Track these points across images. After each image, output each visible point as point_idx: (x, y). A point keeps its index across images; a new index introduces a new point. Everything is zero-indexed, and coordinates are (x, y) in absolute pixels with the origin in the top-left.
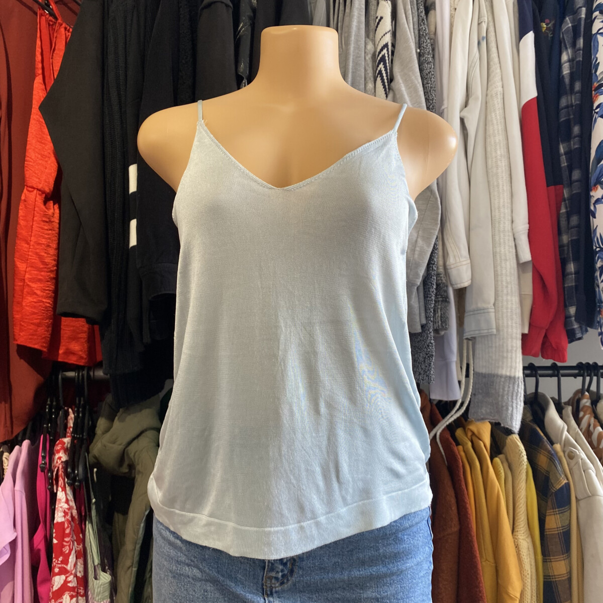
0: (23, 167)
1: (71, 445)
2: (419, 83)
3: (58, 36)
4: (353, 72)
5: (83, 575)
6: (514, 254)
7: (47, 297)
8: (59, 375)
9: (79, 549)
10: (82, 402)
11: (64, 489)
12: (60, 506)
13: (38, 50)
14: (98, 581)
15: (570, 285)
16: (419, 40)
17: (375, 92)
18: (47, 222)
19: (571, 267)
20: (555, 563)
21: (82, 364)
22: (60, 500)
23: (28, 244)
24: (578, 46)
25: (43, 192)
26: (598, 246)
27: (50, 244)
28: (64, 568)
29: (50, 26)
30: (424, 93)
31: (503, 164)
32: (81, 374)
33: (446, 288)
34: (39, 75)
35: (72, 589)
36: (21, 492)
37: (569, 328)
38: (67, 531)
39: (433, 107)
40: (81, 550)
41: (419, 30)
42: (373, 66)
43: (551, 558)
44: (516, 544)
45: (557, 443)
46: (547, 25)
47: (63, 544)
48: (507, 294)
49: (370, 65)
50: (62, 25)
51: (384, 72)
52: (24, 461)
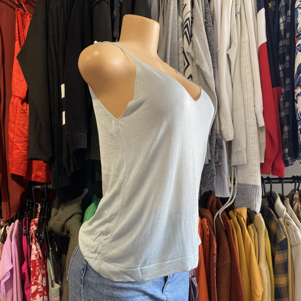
0: (11, 86)
1: (38, 222)
2: (205, 37)
3: (26, 20)
4: (172, 33)
5: (46, 285)
6: (256, 123)
7: (24, 150)
8: (32, 188)
9: (43, 272)
10: (44, 200)
11: (35, 244)
12: (33, 252)
13: (17, 28)
14: (53, 288)
15: (285, 138)
16: (205, 15)
17: (183, 42)
18: (23, 113)
19: (286, 129)
20: (280, 278)
21: (43, 182)
22: (33, 249)
23: (14, 124)
24: (288, 15)
25: (21, 98)
26: (299, 118)
27: (25, 124)
28: (37, 282)
29: (22, 15)
30: (208, 42)
31: (250, 77)
32: (43, 187)
33: (221, 141)
34: (17, 40)
35: (41, 292)
36: (15, 246)
37: (285, 160)
38: (37, 264)
39: (213, 49)
40: (44, 273)
41: (205, 10)
42: (182, 29)
43: (278, 276)
44: (260, 269)
45: (281, 218)
46: (272, 4)
47: (35, 271)
48: (253, 143)
49: (181, 29)
50: (28, 14)
51: (187, 32)
52: (16, 230)
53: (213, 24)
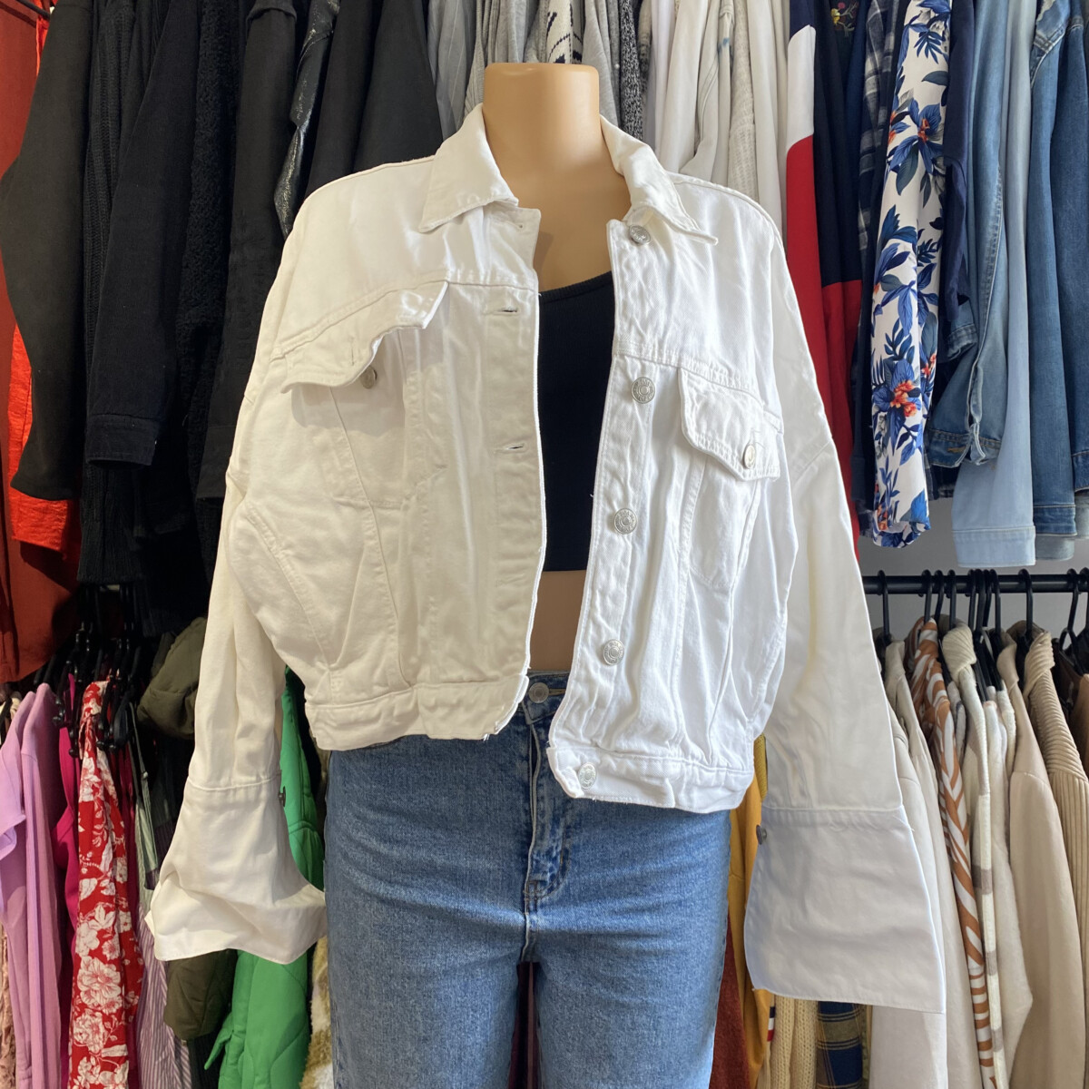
1: (107, 691)
5: (126, 879)
9: (119, 843)
11: (94, 755)
12: (86, 778)
16: (619, 49)
22: (86, 770)
24: (886, 48)
28: (96, 868)
35: (109, 898)
36: (31, 757)
38: (99, 815)
40: (122, 844)
41: (620, 32)
46: (841, 12)
47: (92, 834)
52: (36, 713)
53: (647, 79)
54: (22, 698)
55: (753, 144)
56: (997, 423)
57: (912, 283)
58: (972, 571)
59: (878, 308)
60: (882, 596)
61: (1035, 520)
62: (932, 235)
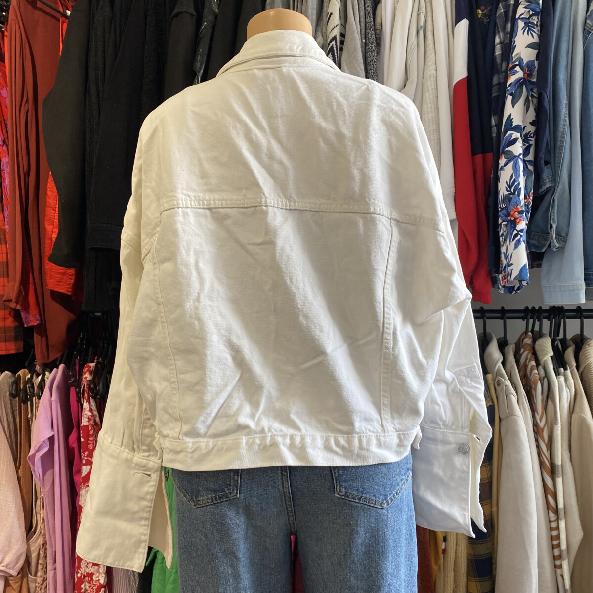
1: (95, 368)
11: (89, 401)
12: (85, 413)
16: (365, 31)
22: (85, 409)
24: (506, 30)
28: (90, 460)
36: (57, 402)
38: (91, 433)
41: (366, 23)
45: (489, 373)
46: (482, 11)
47: (88, 442)
52: (59, 379)
53: (380, 47)
54: (50, 372)
55: (436, 81)
56: (565, 229)
57: (520, 154)
58: (551, 307)
59: (502, 168)
60: (503, 320)
61: (585, 280)
62: (531, 129)
